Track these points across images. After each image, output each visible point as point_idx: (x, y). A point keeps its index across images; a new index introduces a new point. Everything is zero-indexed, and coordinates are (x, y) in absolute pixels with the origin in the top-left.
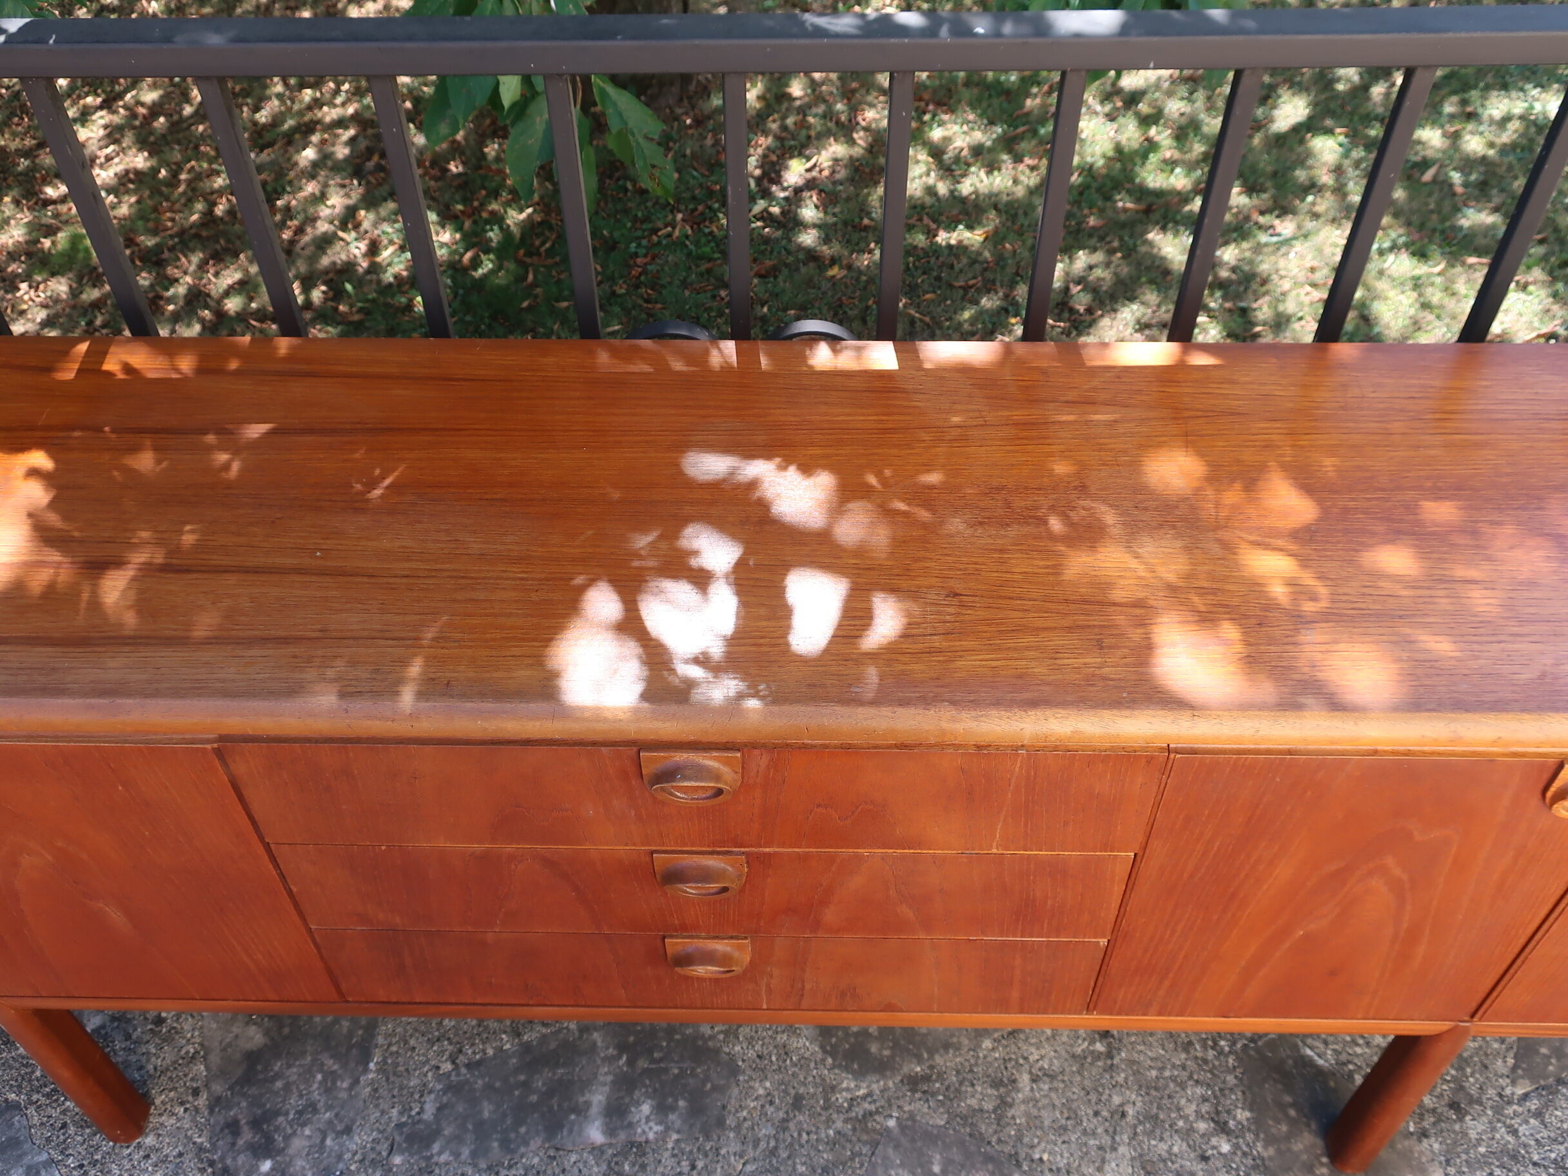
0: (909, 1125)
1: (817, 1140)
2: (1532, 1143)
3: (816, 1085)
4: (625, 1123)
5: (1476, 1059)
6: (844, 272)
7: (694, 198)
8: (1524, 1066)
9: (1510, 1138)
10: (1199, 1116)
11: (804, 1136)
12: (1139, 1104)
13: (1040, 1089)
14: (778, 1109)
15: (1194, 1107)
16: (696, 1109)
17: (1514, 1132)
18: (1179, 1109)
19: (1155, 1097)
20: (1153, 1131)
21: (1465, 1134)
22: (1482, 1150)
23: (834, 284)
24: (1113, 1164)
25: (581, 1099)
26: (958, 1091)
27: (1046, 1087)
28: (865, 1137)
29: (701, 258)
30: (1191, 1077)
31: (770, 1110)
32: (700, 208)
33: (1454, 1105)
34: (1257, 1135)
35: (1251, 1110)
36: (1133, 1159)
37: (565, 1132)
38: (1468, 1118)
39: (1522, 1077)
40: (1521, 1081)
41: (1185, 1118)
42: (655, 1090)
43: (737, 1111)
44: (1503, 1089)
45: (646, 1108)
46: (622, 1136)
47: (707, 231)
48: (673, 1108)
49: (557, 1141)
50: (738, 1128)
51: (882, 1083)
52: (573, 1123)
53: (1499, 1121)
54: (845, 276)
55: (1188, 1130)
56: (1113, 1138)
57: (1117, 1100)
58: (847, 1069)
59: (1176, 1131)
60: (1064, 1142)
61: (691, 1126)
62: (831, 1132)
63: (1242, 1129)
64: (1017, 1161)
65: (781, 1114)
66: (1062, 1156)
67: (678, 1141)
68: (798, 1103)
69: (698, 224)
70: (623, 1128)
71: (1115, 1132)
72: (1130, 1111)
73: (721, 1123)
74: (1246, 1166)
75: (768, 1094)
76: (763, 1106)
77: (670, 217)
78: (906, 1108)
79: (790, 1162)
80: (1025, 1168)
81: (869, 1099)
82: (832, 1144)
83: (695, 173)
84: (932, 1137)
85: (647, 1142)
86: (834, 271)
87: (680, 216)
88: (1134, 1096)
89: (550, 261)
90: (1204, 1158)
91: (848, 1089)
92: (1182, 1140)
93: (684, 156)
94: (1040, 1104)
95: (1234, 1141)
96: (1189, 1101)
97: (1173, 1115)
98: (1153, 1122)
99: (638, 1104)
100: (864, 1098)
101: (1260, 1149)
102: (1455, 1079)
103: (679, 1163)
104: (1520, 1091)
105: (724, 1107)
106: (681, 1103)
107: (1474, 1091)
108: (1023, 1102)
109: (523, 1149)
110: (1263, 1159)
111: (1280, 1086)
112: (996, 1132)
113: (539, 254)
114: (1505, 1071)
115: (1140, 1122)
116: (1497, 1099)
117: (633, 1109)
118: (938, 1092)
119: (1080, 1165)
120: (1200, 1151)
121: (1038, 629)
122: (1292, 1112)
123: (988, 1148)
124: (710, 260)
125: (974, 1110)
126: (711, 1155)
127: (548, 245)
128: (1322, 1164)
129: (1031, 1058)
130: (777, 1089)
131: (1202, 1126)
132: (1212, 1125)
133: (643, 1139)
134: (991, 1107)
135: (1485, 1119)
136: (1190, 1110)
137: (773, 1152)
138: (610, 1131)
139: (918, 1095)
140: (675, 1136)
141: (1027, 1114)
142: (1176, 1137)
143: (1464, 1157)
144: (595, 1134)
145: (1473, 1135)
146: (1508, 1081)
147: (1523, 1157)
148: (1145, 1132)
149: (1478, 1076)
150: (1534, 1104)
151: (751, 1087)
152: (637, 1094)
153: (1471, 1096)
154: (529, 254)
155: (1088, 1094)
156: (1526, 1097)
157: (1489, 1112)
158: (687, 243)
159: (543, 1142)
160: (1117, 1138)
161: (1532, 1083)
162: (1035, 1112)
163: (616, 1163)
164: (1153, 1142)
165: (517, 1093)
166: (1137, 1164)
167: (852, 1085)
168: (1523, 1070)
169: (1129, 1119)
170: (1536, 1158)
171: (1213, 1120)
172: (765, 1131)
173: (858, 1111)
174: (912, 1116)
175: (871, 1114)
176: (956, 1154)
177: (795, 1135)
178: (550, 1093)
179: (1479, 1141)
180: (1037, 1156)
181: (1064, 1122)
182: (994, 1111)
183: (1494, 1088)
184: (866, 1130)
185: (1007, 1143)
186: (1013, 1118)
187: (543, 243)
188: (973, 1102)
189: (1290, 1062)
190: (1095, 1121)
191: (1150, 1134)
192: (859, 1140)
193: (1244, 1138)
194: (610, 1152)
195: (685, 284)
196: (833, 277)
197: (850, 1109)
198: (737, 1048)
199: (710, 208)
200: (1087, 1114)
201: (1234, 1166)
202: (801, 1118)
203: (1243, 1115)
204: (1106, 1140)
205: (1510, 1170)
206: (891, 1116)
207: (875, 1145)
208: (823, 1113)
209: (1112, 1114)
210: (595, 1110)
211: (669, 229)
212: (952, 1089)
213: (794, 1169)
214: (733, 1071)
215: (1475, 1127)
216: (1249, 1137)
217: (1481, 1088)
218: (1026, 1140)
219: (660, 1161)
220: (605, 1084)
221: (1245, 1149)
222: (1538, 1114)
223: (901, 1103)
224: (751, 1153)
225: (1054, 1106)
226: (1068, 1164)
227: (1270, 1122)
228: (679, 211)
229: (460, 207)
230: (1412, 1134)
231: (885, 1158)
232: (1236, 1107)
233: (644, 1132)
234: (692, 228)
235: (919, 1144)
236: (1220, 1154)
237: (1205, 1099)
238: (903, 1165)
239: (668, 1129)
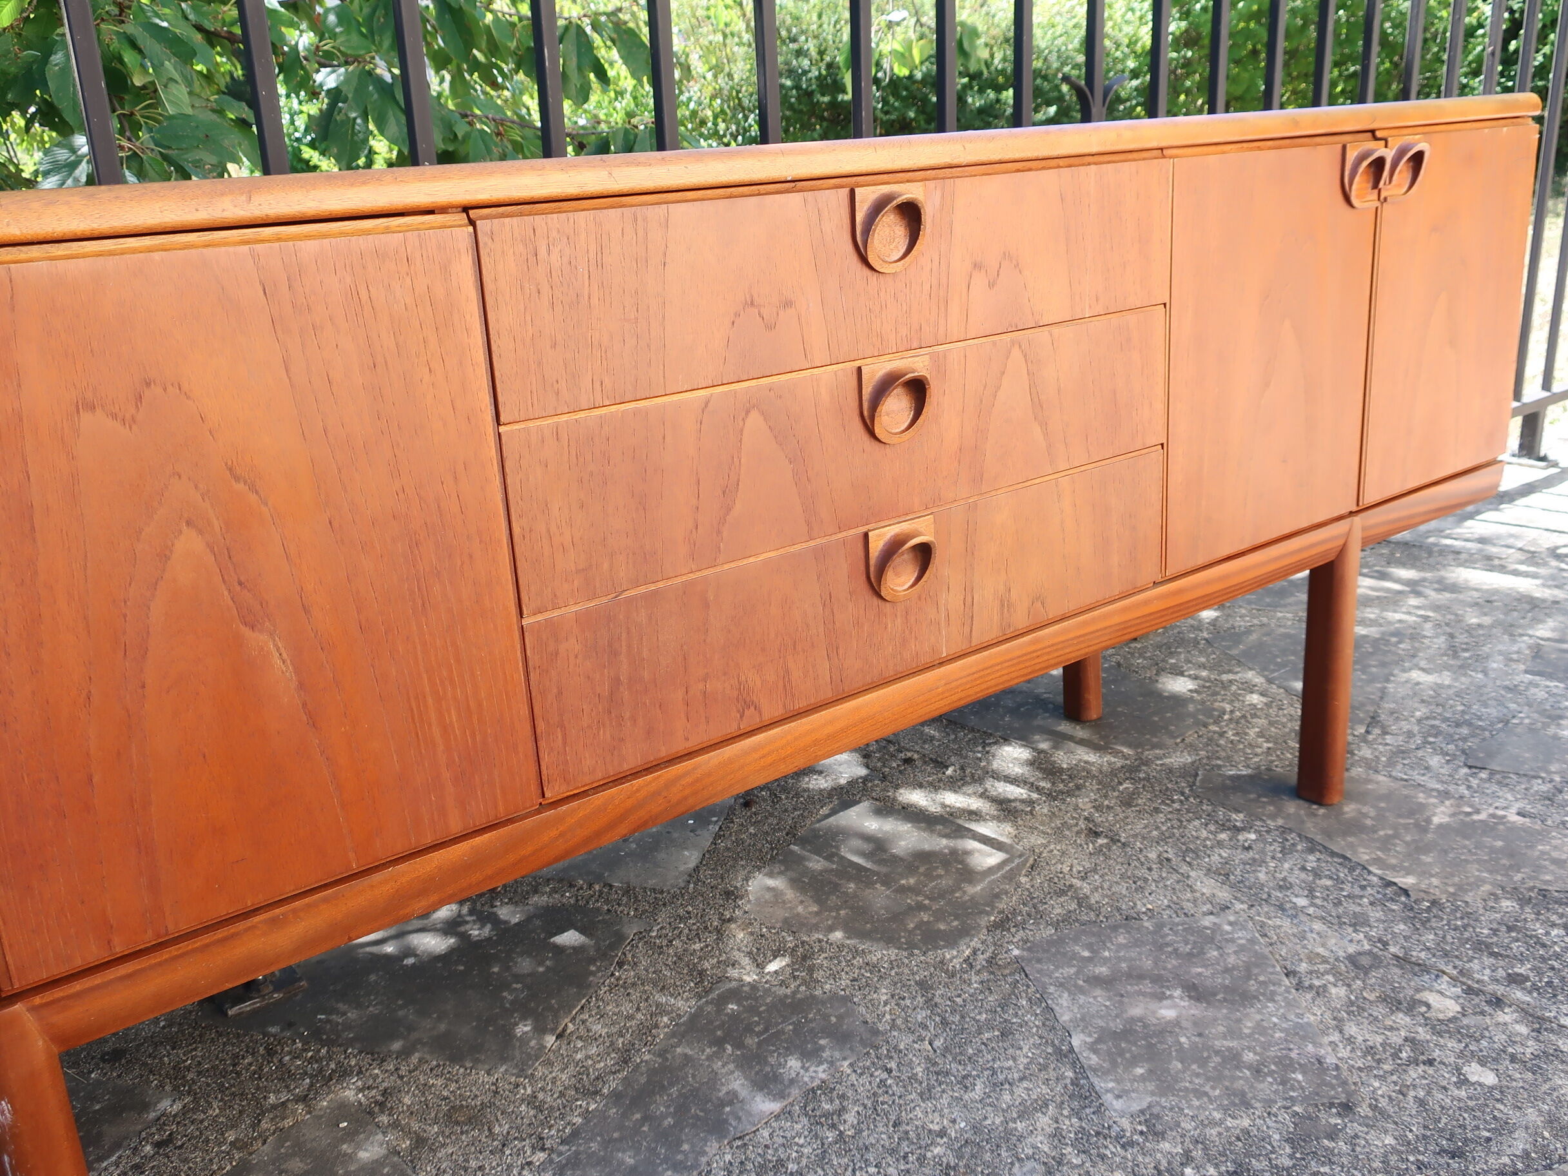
0: (1032, 946)
1: (972, 995)
2: (1402, 743)
3: (925, 969)
4: (786, 1083)
10: (1214, 833)
11: (958, 1000)
12: (1169, 850)
13: (1095, 881)
14: (913, 998)
15: (1204, 832)
16: (842, 1038)
18: (1197, 838)
19: (1174, 842)
20: (1198, 856)
24: (1199, 884)
25: (721, 1094)
26: (1038, 912)
27: (1096, 878)
28: (1007, 971)
30: (1181, 821)
31: (907, 1003)
34: (1262, 820)
35: (1240, 812)
36: (1206, 875)
37: (733, 1123)
41: (1207, 839)
42: (787, 1049)
43: (880, 1019)
45: (794, 1063)
46: (795, 1092)
48: (822, 1048)
49: (732, 1133)
50: (895, 1028)
51: (975, 940)
52: (733, 1113)
55: (1218, 843)
56: (1179, 873)
57: (1152, 856)
58: (937, 947)
59: (1212, 847)
60: (1150, 893)
61: (851, 1049)
62: (976, 985)
63: (1248, 822)
64: (1134, 918)
65: (920, 999)
66: (1160, 900)
67: (852, 1064)
68: (924, 986)
70: (788, 1087)
71: (1175, 870)
72: (1169, 855)
73: (876, 1033)
74: (1277, 836)
75: (893, 995)
76: (897, 1004)
78: (1015, 940)
79: (967, 1020)
80: (1146, 918)
81: (979, 952)
82: (986, 990)
84: (1057, 942)
85: (824, 1081)
88: (1161, 849)
90: (1249, 848)
91: (955, 957)
92: (1222, 849)
94: (1106, 887)
95: (1252, 830)
96: (1197, 831)
97: (1198, 842)
98: (1191, 852)
99: (782, 1065)
100: (974, 954)
101: (1272, 824)
103: (872, 1076)
105: (865, 1023)
106: (822, 1042)
108: (1092, 892)
109: (703, 1160)
110: (1281, 827)
111: (1239, 794)
112: (1097, 915)
115: (1184, 857)
117: (781, 1071)
118: (1026, 921)
119: (1178, 897)
120: (1240, 847)
122: (1264, 800)
123: (1105, 924)
125: (1065, 914)
126: (892, 1054)
128: (1315, 809)
129: (1065, 870)
130: (896, 989)
131: (1223, 836)
132: (1228, 832)
133: (817, 1083)
134: (1075, 906)
135: (1365, 748)
136: (1204, 834)
137: (945, 1022)
138: (778, 1096)
139: (1013, 930)
140: (845, 1063)
141: (1107, 896)
142: (1216, 850)
143: (1380, 765)
144: (766, 1106)
145: (1370, 756)
147: (1407, 750)
148: (1194, 859)
151: (872, 1000)
152: (772, 1060)
155: (1129, 864)
159: (719, 1143)
160: (1181, 871)
162: (1108, 892)
163: (813, 1110)
164: (1206, 860)
165: (645, 1129)
166: (1213, 875)
167: (955, 953)
169: (1174, 859)
170: (1413, 747)
171: (1225, 830)
172: (920, 1015)
173: (980, 963)
174: (1025, 942)
175: (992, 958)
176: (1088, 939)
177: (949, 1003)
178: (682, 1109)
180: (1144, 909)
181: (1134, 885)
182: (1080, 906)
184: (1001, 968)
185: (1113, 915)
186: (1098, 902)
188: (1058, 911)
189: (1228, 782)
190: (1154, 873)
191: (1198, 858)
192: (1005, 975)
193: (1256, 825)
194: (796, 1108)
197: (972, 966)
198: (827, 987)
200: (1144, 873)
201: (1270, 840)
202: (940, 992)
203: (1239, 817)
204: (1176, 876)
206: (1010, 950)
207: (1021, 970)
208: (953, 979)
209: (1160, 863)
210: (743, 1093)
212: (1033, 913)
213: (977, 1021)
214: (843, 1000)
215: (1365, 753)
216: (1258, 823)
218: (1124, 907)
219: (853, 1085)
220: (732, 1072)
221: (1264, 829)
223: (1006, 940)
224: (927, 1035)
225: (1116, 882)
226: (1170, 900)
227: (1260, 810)
231: (1039, 971)
232: (1229, 816)
233: (812, 1078)
235: (1053, 950)
236: (1254, 841)
237: (1205, 825)
238: (1057, 968)
239: (831, 1063)
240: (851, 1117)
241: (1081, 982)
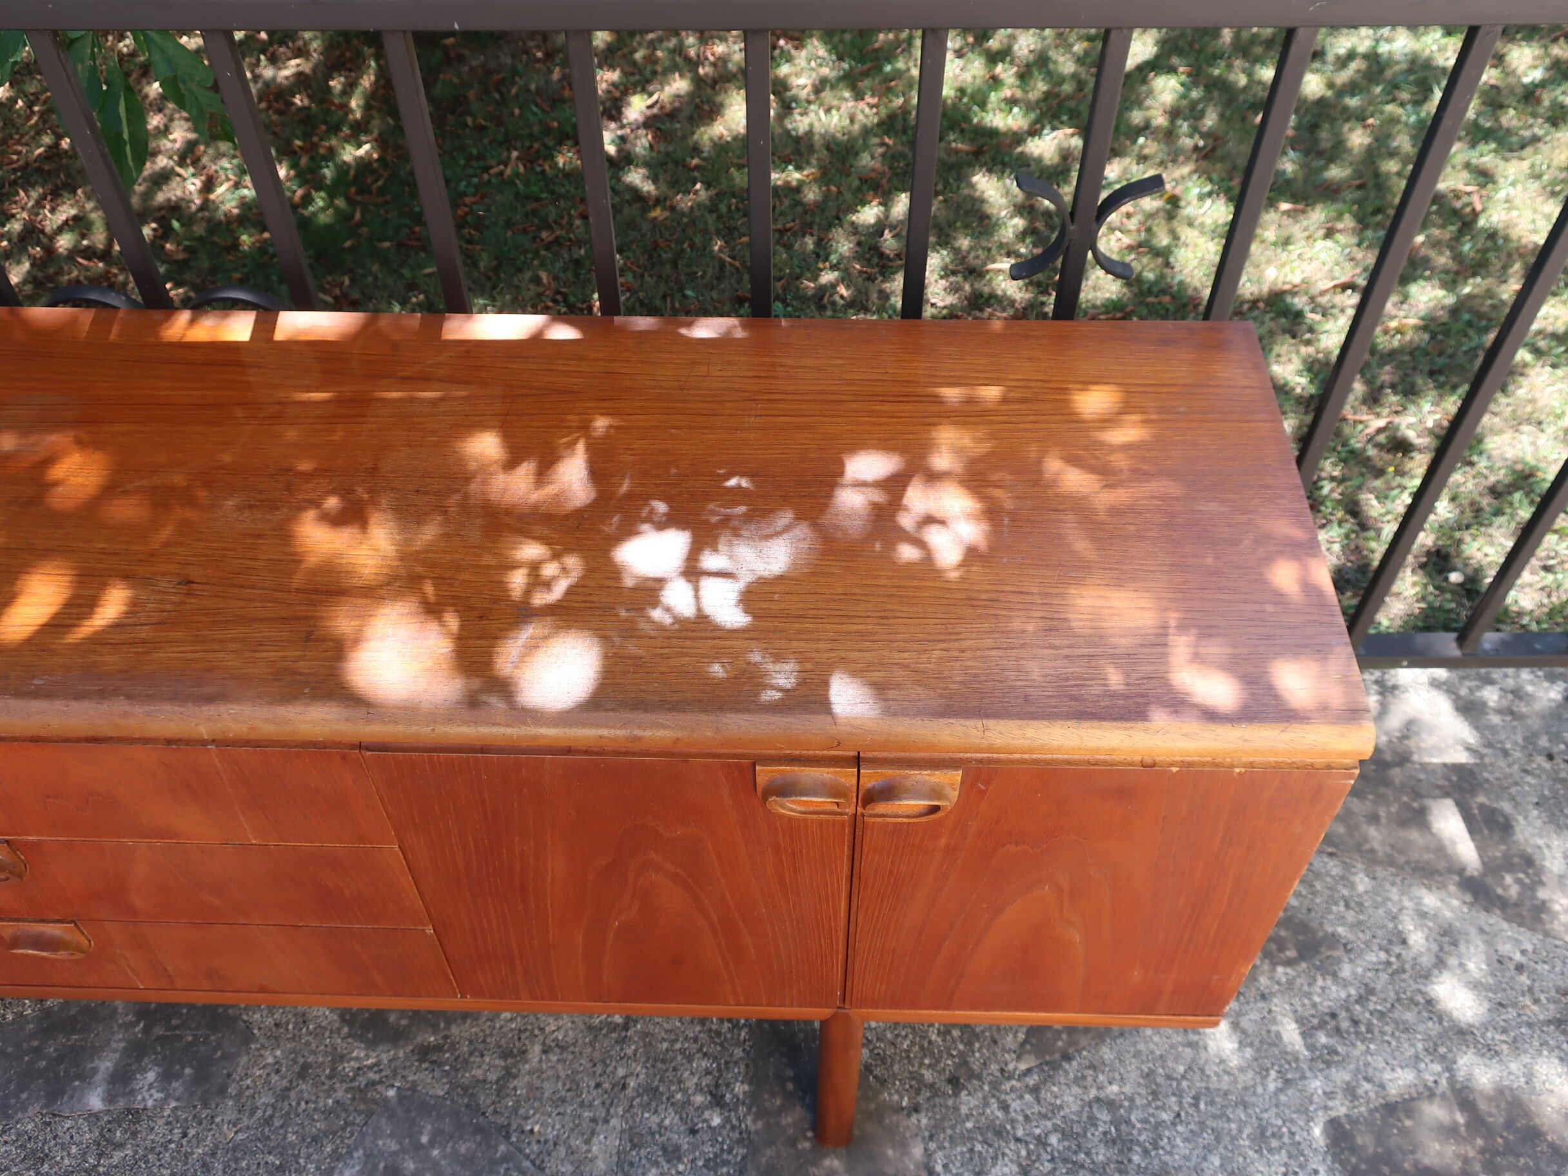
0: (409, 1096)
1: (315, 1109)
2: (1021, 1118)
3: (326, 1054)
4: (127, 1090)
5: (987, 1034)
6: (667, 214)
7: (531, 135)
8: (1034, 1041)
9: (1000, 1114)
10: (699, 1089)
11: (303, 1104)
12: (642, 1076)
13: (549, 1061)
14: (283, 1078)
15: (695, 1080)
16: (200, 1078)
17: (1005, 1107)
18: (680, 1082)
19: (659, 1070)
20: (649, 1104)
21: (956, 1109)
22: (969, 1125)
23: (654, 227)
24: (602, 1137)
25: (90, 1066)
26: (466, 1061)
27: (555, 1058)
28: (362, 1107)
29: (528, 197)
30: (700, 1050)
31: (275, 1078)
32: (536, 145)
33: (954, 1081)
34: (749, 1109)
35: (750, 1084)
36: (623, 1131)
37: (66, 1098)
38: (964, 1093)
39: (1029, 1053)
40: (1027, 1056)
41: (685, 1091)
42: (165, 1058)
43: (241, 1080)
44: (1006, 1064)
45: (151, 1076)
46: (121, 1103)
47: (538, 169)
48: (177, 1076)
49: (54, 1108)
50: (239, 1095)
51: (392, 1052)
52: (75, 1089)
53: (994, 1096)
54: (666, 218)
55: (684, 1103)
56: (608, 1111)
57: (621, 1072)
58: (361, 1038)
59: (672, 1104)
60: (559, 1114)
61: (192, 1094)
62: (330, 1101)
63: (738, 1102)
64: (508, 1132)
65: (285, 1083)
66: (553, 1128)
67: (176, 1108)
68: (304, 1072)
69: (532, 162)
70: (124, 1095)
71: (611, 1104)
72: (632, 1083)
73: (222, 1091)
74: (731, 1140)
75: (277, 1063)
76: (268, 1075)
77: (505, 154)
78: (410, 1079)
79: (281, 1131)
80: (514, 1139)
81: (376, 1069)
82: (328, 1113)
83: (535, 109)
84: (426, 1108)
85: (145, 1109)
86: (657, 213)
87: (515, 154)
88: (639, 1069)
89: (380, 200)
90: (693, 1131)
91: (357, 1059)
92: (676, 1113)
93: (528, 90)
94: (544, 1076)
95: (727, 1114)
96: (692, 1073)
97: (673, 1088)
98: (652, 1094)
99: (145, 1071)
100: (370, 1068)
101: (749, 1123)
102: (961, 1054)
103: (171, 1131)
104: (1023, 1066)
105: (229, 1075)
106: (188, 1071)
107: (976, 1067)
108: (529, 1073)
109: (20, 1115)
110: (749, 1133)
111: (784, 1060)
112: (493, 1103)
113: (370, 192)
114: (1013, 1046)
115: (639, 1095)
116: (999, 1074)
117: (138, 1076)
118: (445, 1063)
119: (569, 1137)
120: (690, 1124)
121: (254, 620)
122: (790, 1086)
123: (481, 1119)
124: (538, 199)
125: (478, 1081)
126: (205, 1122)
127: (380, 183)
128: (806, 1138)
129: (547, 1030)
130: (287, 1058)
131: (699, 1099)
132: (709, 1098)
133: (141, 1106)
134: (495, 1078)
135: (980, 1095)
136: (691, 1083)
137: (268, 1121)
138: (110, 1099)
139: (424, 1066)
140: (173, 1104)
141: (530, 1087)
142: (671, 1110)
143: (949, 1132)
144: (95, 1101)
145: (964, 1110)
146: (1014, 1056)
147: (1008, 1133)
148: (641, 1105)
149: (985, 1051)
150: (1032, 1080)
151: (262, 1056)
152: (146, 1060)
153: (972, 1070)
154: (360, 192)
155: (595, 1065)
156: (1029, 1071)
157: (986, 1088)
158: (518, 182)
159: (42, 1108)
160: (612, 1111)
161: (1037, 1058)
162: (538, 1083)
163: (109, 1130)
164: (647, 1115)
165: (26, 1058)
166: (626, 1136)
167: (362, 1055)
168: (1032, 1045)
169: (629, 1092)
170: (1020, 1133)
171: (711, 1093)
172: (265, 1099)
173: (362, 1081)
174: (414, 1087)
175: (374, 1083)
176: (447, 1125)
177: (294, 1104)
178: (59, 1060)
179: (968, 1117)
180: (529, 1128)
181: (563, 1093)
182: (497, 1082)
183: (997, 1062)
184: (364, 1100)
185: (501, 1114)
186: (515, 1089)
187: (376, 181)
188: (478, 1073)
189: (801, 1036)
190: (595, 1093)
191: (645, 1107)
192: (355, 1110)
193: (736, 1111)
194: (106, 1118)
195: (509, 224)
196: (655, 218)
197: (353, 1079)
198: (257, 1016)
199: (545, 145)
200: (588, 1086)
201: (720, 1139)
202: (304, 1087)
203: (740, 1088)
204: (601, 1113)
205: (990, 1146)
206: (393, 1086)
207: (369, 1114)
208: (327, 1082)
209: (614, 1086)
210: (99, 1077)
211: (502, 167)
212: (461, 1059)
213: (285, 1138)
214: (247, 1037)
215: (968, 1101)
216: (742, 1110)
217: (985, 1064)
218: (521, 1111)
219: (153, 1129)
220: (117, 1051)
221: (734, 1122)
222: (1035, 1090)
223: (406, 1073)
224: (245, 1121)
225: (558, 1077)
226: (558, 1136)
227: (766, 1096)
228: (515, 149)
229: (298, 143)
230: (903, 1109)
231: (377, 1128)
232: (737, 1080)
233: (144, 1099)
234: (525, 166)
235: (413, 1114)
236: (710, 1127)
237: (708, 1072)
238: (392, 1136)
239: (168, 1096)
240: (117, 1156)
241: (382, 1165)
